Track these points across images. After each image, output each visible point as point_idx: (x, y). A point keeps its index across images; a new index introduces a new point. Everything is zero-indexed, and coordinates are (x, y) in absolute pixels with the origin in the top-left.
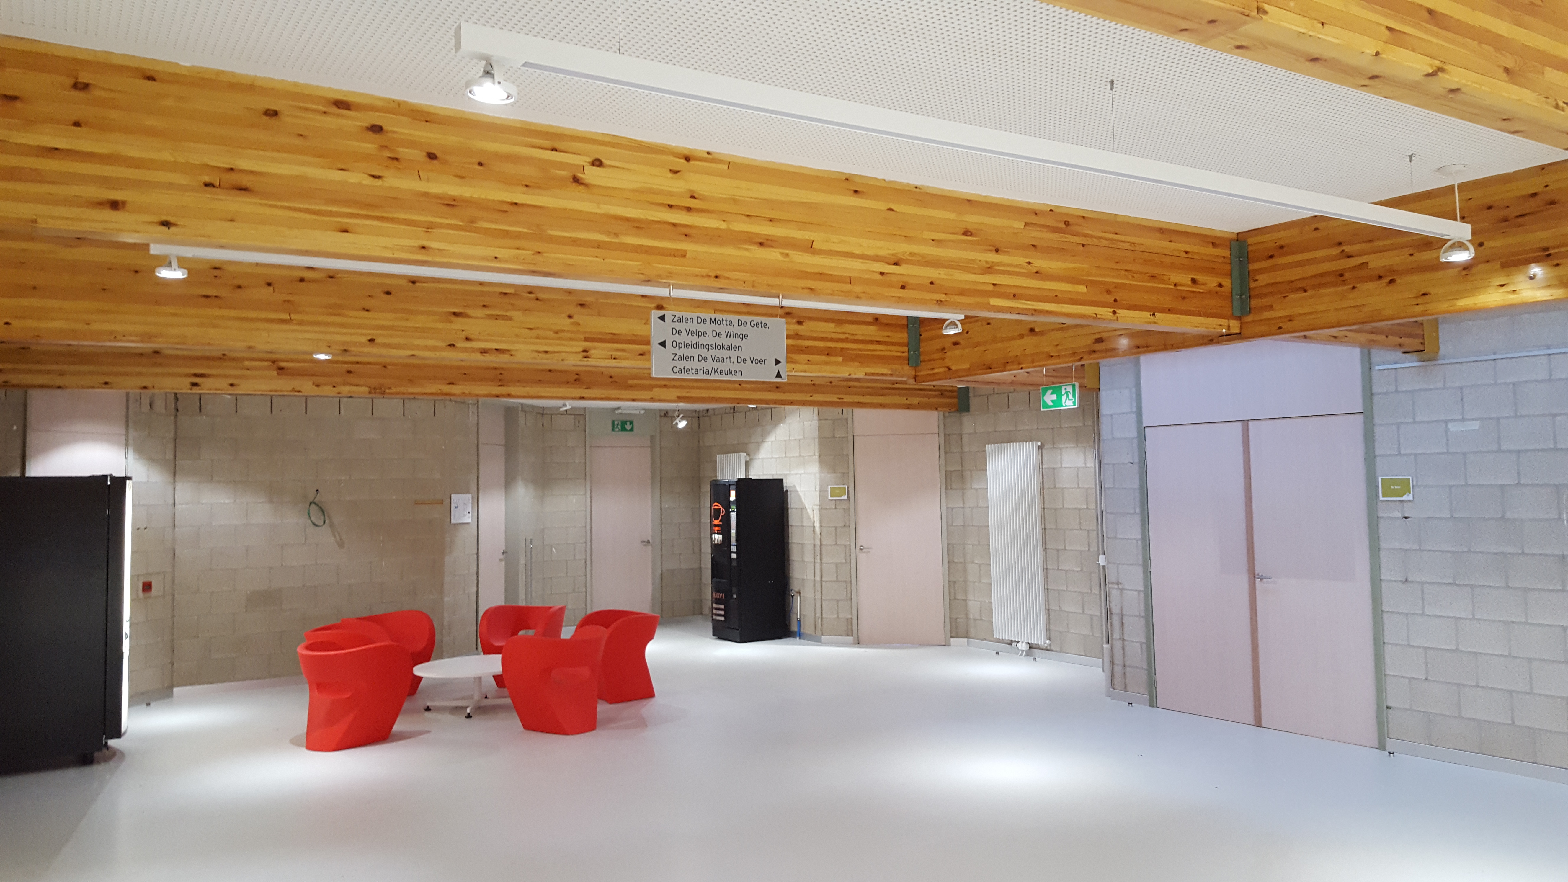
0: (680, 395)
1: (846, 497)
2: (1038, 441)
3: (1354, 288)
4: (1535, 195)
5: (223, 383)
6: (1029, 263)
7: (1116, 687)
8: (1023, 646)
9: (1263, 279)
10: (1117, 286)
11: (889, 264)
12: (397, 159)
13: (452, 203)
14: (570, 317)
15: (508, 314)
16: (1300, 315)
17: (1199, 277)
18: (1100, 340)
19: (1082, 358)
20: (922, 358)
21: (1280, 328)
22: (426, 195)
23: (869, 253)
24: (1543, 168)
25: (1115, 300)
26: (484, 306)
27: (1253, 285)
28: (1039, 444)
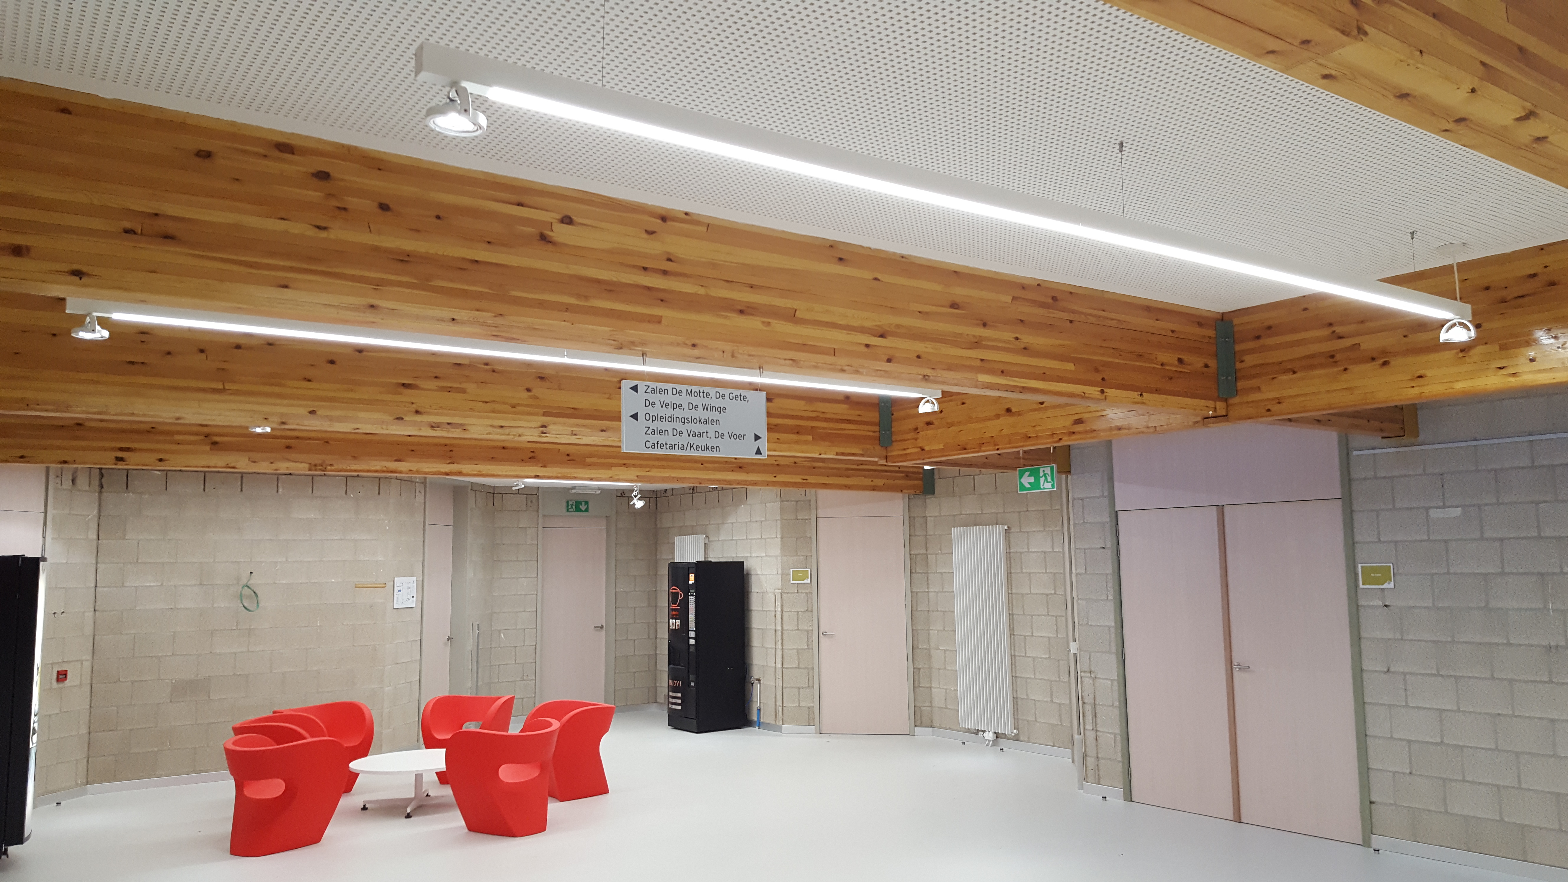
0: (640, 474)
1: (809, 581)
2: (1004, 524)
3: (1345, 369)
4: (1534, 276)
5: (152, 458)
6: (1017, 339)
7: (1089, 780)
8: (989, 736)
9: (1250, 360)
10: (1105, 364)
11: (875, 336)
12: (345, 209)
13: (404, 259)
14: (528, 390)
15: (463, 386)
16: (1292, 397)
17: (1185, 358)
18: (1079, 422)
19: (1061, 439)
20: (894, 438)
21: (1269, 410)
22: (376, 249)
23: (853, 324)
24: (1541, 248)
25: (1103, 379)
26: (436, 377)
27: (1239, 366)
28: (1006, 527)
